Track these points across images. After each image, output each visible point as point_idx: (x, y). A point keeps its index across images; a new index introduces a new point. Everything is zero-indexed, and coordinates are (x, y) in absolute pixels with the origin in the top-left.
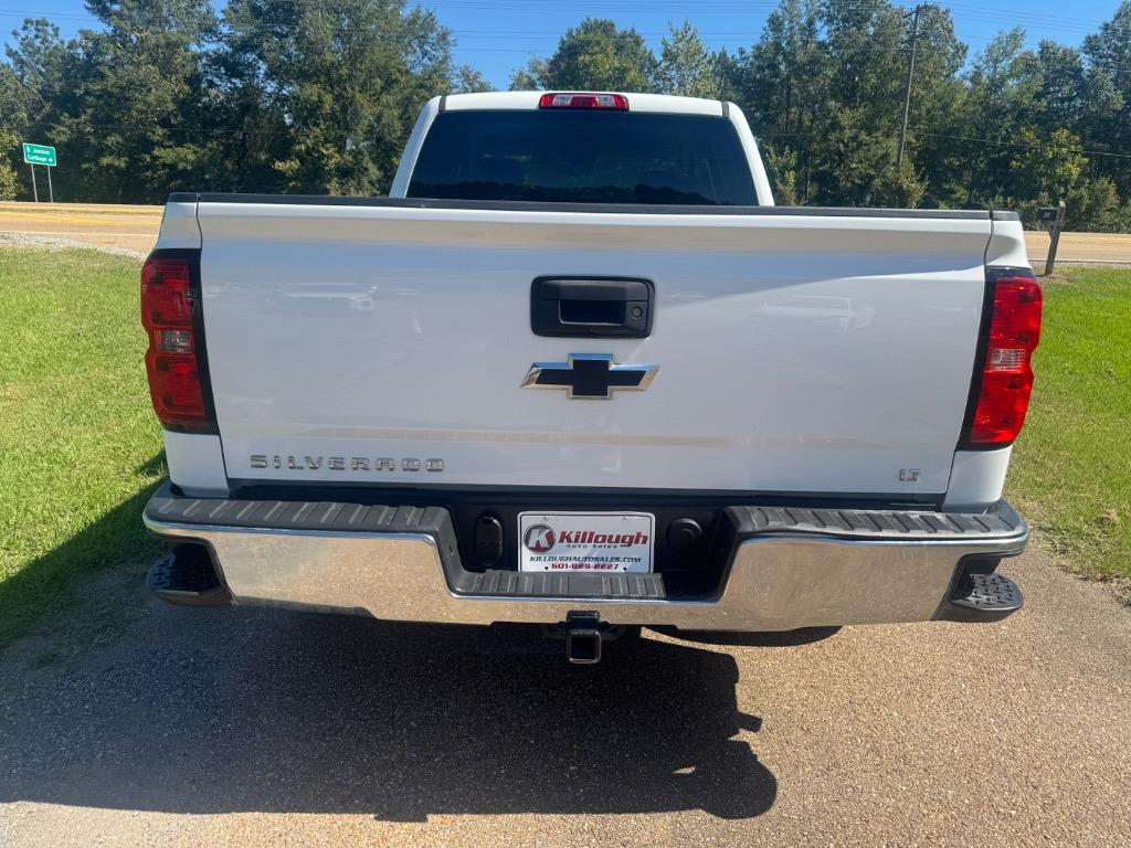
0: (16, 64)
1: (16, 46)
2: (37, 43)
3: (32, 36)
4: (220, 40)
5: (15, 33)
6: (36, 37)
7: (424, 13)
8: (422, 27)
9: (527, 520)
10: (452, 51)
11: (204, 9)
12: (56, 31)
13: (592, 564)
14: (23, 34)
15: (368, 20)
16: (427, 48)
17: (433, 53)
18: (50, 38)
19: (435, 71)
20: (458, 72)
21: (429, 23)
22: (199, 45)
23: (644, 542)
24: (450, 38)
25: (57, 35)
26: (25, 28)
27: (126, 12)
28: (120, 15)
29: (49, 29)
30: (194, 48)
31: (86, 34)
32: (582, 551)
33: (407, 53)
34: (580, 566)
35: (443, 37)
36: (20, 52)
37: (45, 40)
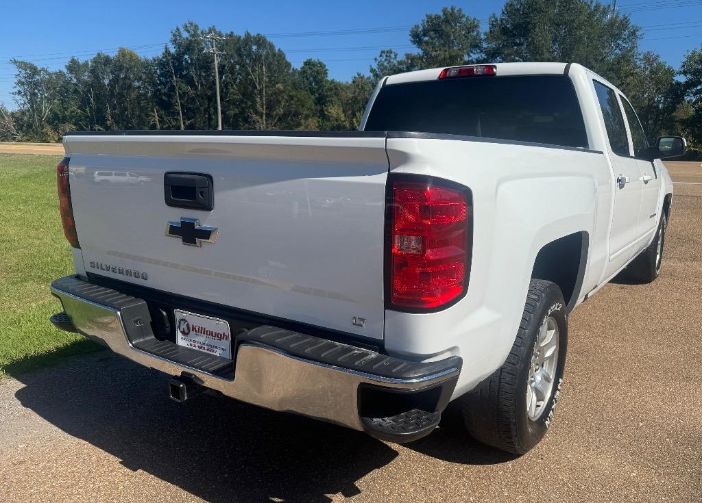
0: (374, 76)
1: (375, 66)
2: (386, 64)
3: (383, 60)
4: (481, 51)
5: (376, 59)
6: (386, 60)
7: (621, 17)
8: (618, 28)
9: (179, 314)
10: (639, 42)
11: (475, 34)
12: (396, 55)
13: (206, 347)
14: (379, 59)
15: (579, 28)
16: (620, 42)
17: (624, 45)
18: (392, 60)
19: (623, 57)
20: (641, 57)
21: (624, 24)
22: (469, 56)
23: (226, 339)
24: (638, 33)
25: (395, 58)
26: (381, 56)
27: (431, 41)
28: (427, 43)
29: (393, 55)
30: (466, 58)
31: (408, 56)
32: (202, 339)
33: (604, 47)
34: (201, 348)
35: (633, 33)
36: (377, 70)
37: (390, 62)
